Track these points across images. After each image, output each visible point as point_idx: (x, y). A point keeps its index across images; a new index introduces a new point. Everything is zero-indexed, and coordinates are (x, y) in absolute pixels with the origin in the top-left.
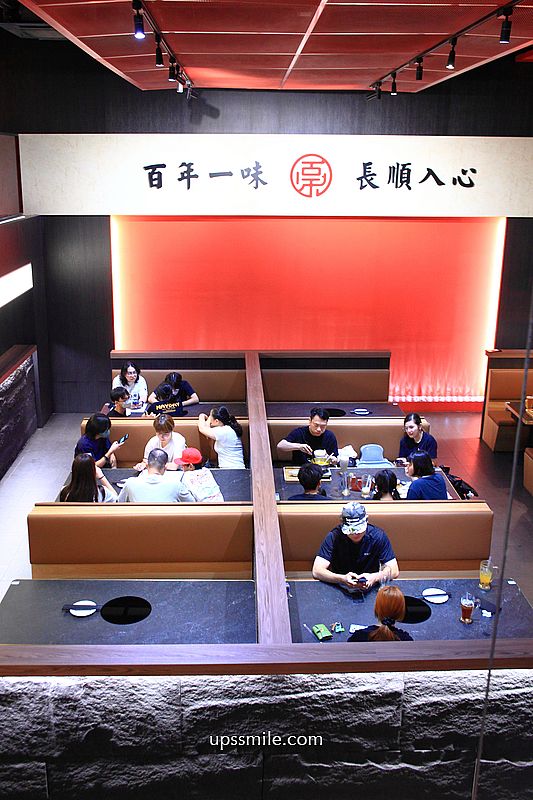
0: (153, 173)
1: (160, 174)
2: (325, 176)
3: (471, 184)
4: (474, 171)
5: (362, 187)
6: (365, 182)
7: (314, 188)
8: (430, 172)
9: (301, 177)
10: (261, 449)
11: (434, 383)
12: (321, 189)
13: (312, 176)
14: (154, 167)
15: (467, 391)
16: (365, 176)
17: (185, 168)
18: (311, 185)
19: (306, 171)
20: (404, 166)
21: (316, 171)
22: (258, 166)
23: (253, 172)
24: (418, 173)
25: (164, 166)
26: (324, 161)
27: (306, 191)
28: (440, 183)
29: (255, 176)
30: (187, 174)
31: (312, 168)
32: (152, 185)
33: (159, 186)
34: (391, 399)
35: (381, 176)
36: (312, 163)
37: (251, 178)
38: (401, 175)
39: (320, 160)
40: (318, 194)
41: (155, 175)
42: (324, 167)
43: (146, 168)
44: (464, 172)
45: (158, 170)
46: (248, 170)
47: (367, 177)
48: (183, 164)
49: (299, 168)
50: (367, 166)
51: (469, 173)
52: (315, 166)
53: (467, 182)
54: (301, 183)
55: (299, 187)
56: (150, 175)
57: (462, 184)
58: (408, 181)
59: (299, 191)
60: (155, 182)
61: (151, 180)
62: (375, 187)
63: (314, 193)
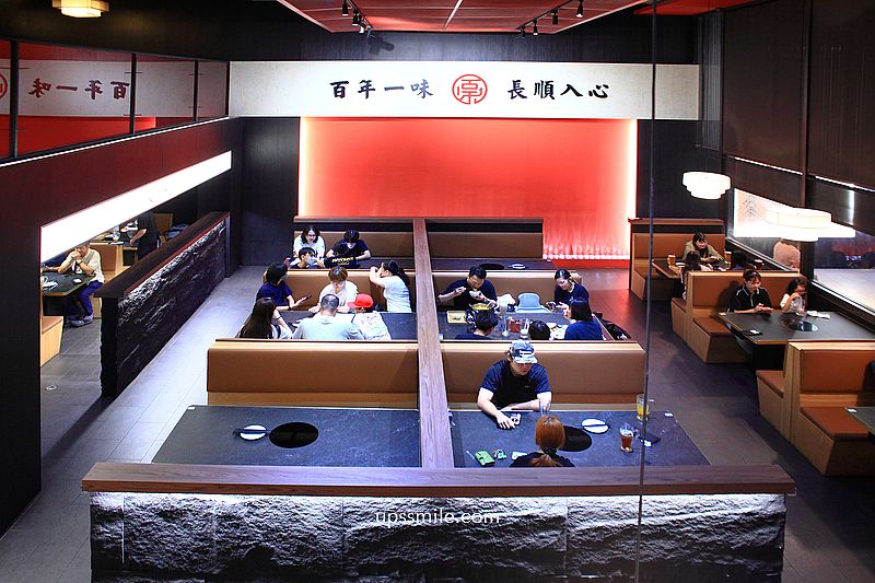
0: (338, 87)
1: (343, 88)
2: (481, 90)
3: (605, 96)
4: (607, 87)
5: (512, 98)
6: (515, 94)
7: (472, 98)
8: (569, 87)
9: (461, 90)
10: (426, 296)
11: (584, 245)
12: (478, 98)
13: (470, 90)
14: (339, 83)
15: (614, 251)
16: (514, 90)
17: (364, 84)
18: (470, 96)
19: (466, 86)
20: (547, 83)
21: (474, 86)
22: (425, 82)
23: (421, 86)
24: (558, 89)
25: (347, 82)
26: (480, 79)
27: (466, 99)
28: (578, 95)
29: (423, 90)
30: (366, 88)
31: (470, 84)
32: (336, 96)
33: (343, 96)
34: (545, 257)
35: (529, 90)
36: (470, 81)
37: (419, 91)
38: (546, 89)
39: (476, 78)
40: (476, 102)
41: (339, 89)
43: (332, 84)
44: (598, 87)
45: (342, 85)
46: (417, 85)
47: (516, 90)
48: (362, 81)
49: (459, 83)
50: (517, 82)
51: (603, 88)
52: (473, 82)
53: (601, 94)
54: (462, 94)
55: (459, 97)
56: (336, 89)
57: (597, 95)
58: (552, 93)
59: (460, 100)
60: (339, 94)
61: (336, 92)
62: (523, 97)
63: (472, 101)
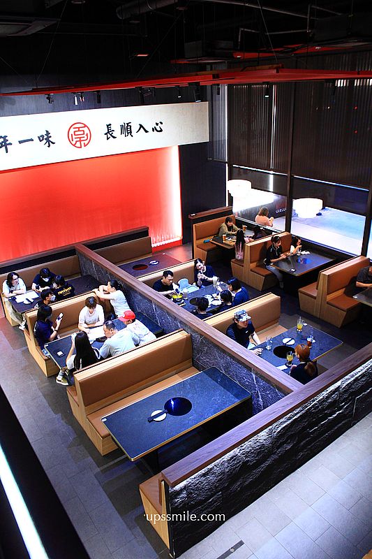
2: (87, 135)
3: (161, 131)
4: (161, 123)
5: (108, 139)
6: (109, 136)
7: (82, 143)
8: (141, 126)
9: (74, 137)
12: (86, 142)
13: (79, 136)
16: (108, 132)
17: (2, 140)
18: (80, 141)
19: (76, 133)
20: (127, 124)
21: (82, 133)
22: (48, 133)
23: (45, 137)
24: (135, 128)
26: (85, 126)
27: (78, 144)
28: (146, 132)
29: (47, 139)
30: (5, 143)
31: (79, 131)
34: (153, 246)
35: (117, 132)
36: (79, 128)
37: (45, 141)
38: (127, 129)
39: (83, 126)
40: (85, 145)
42: (86, 129)
44: (157, 124)
46: (43, 136)
47: (109, 133)
49: (72, 131)
50: (109, 126)
51: (159, 124)
52: (81, 129)
53: (159, 129)
54: (75, 140)
55: (74, 143)
57: (157, 130)
58: (131, 132)
59: (74, 145)
62: (114, 137)
63: (83, 145)
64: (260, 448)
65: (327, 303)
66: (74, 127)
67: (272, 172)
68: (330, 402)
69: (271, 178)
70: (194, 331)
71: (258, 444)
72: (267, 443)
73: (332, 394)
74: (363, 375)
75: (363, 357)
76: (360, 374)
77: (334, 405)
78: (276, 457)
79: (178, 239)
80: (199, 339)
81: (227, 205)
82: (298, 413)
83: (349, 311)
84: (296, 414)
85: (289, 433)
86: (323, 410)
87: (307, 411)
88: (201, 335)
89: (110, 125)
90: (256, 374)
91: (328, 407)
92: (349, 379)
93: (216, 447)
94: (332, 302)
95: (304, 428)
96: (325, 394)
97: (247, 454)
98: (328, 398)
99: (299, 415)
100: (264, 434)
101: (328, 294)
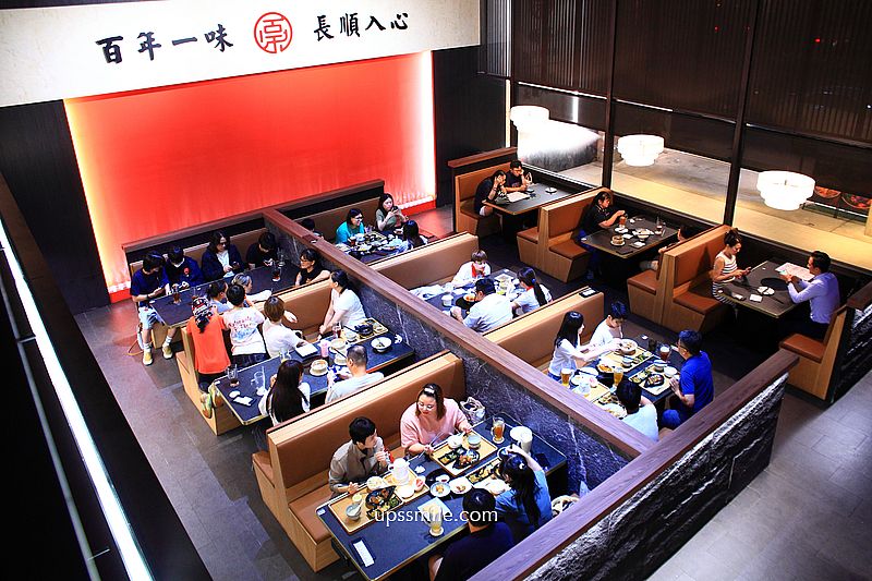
0: (109, 47)
1: (117, 47)
2: (286, 32)
3: (405, 27)
4: (406, 15)
5: (320, 38)
6: (321, 34)
7: (278, 45)
8: (373, 19)
9: (264, 35)
12: (284, 44)
13: (273, 33)
14: (108, 41)
16: (321, 29)
17: (144, 39)
18: (274, 42)
19: (269, 29)
20: (352, 16)
21: (277, 28)
22: (221, 28)
23: (217, 35)
24: (363, 22)
25: (120, 38)
26: (283, 18)
27: (271, 48)
28: (382, 28)
29: (219, 39)
30: (148, 45)
31: (273, 25)
32: (109, 61)
33: (119, 60)
35: (335, 28)
36: (272, 21)
37: (216, 42)
38: (350, 24)
39: (280, 17)
40: (283, 50)
41: (111, 49)
42: (284, 24)
43: (100, 43)
44: (399, 17)
45: (114, 43)
46: (213, 34)
47: (322, 29)
48: (141, 35)
49: (261, 26)
50: (321, 18)
51: (403, 17)
52: (275, 23)
53: (401, 25)
54: (265, 41)
55: (263, 45)
56: (106, 50)
57: (398, 27)
58: (357, 29)
59: (264, 49)
60: (113, 57)
61: (108, 55)
62: (330, 37)
63: (279, 48)
64: (589, 553)
65: (675, 301)
66: (264, 19)
67: (576, 93)
68: (696, 469)
69: (575, 102)
70: (469, 354)
71: (587, 546)
72: (599, 544)
73: (699, 455)
74: (745, 421)
75: (746, 391)
76: (741, 419)
77: (702, 472)
78: (611, 564)
79: (430, 199)
80: (475, 366)
81: (508, 144)
82: (648, 489)
83: (708, 313)
84: (645, 492)
85: (635, 524)
86: (686, 480)
87: (662, 486)
88: (481, 361)
89: (324, 16)
90: (576, 425)
91: (693, 477)
92: (725, 429)
93: (520, 557)
94: (680, 299)
95: (657, 513)
96: (689, 455)
97: (568, 565)
98: (693, 461)
99: (649, 493)
100: (596, 529)
101: (675, 287)
